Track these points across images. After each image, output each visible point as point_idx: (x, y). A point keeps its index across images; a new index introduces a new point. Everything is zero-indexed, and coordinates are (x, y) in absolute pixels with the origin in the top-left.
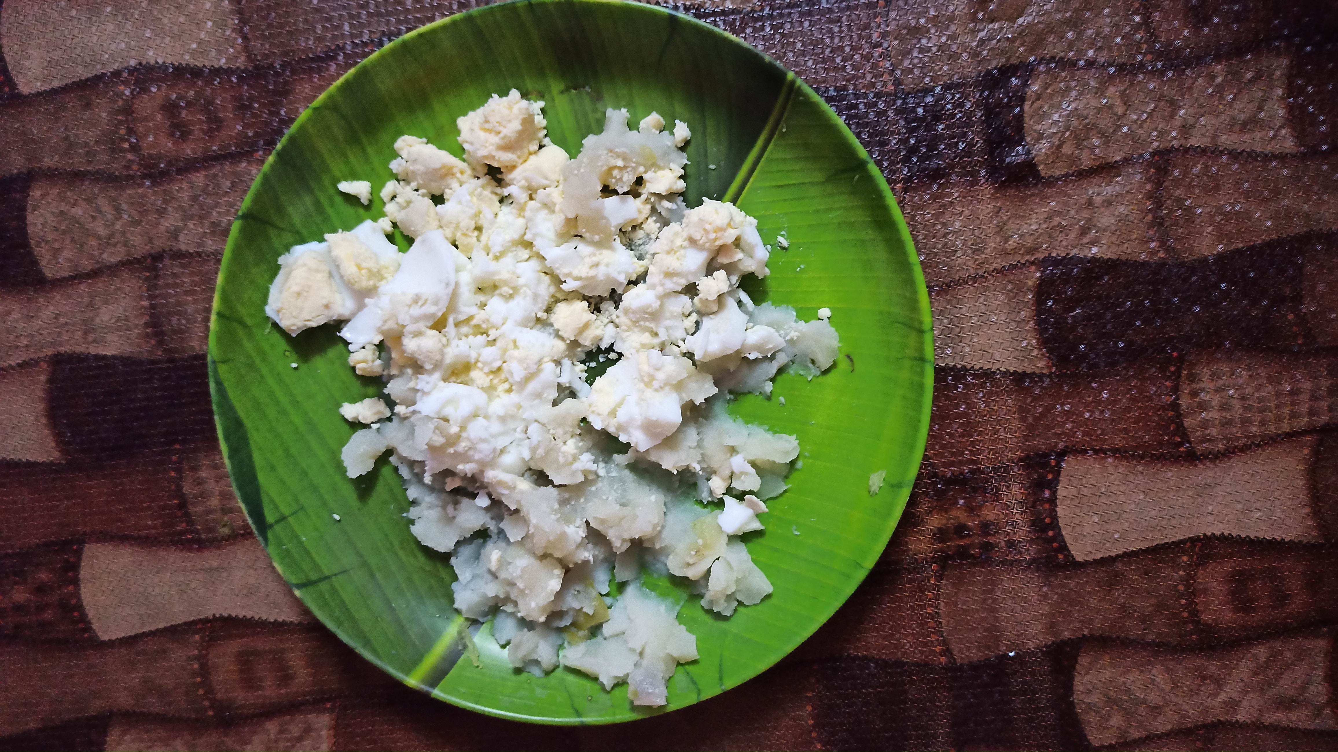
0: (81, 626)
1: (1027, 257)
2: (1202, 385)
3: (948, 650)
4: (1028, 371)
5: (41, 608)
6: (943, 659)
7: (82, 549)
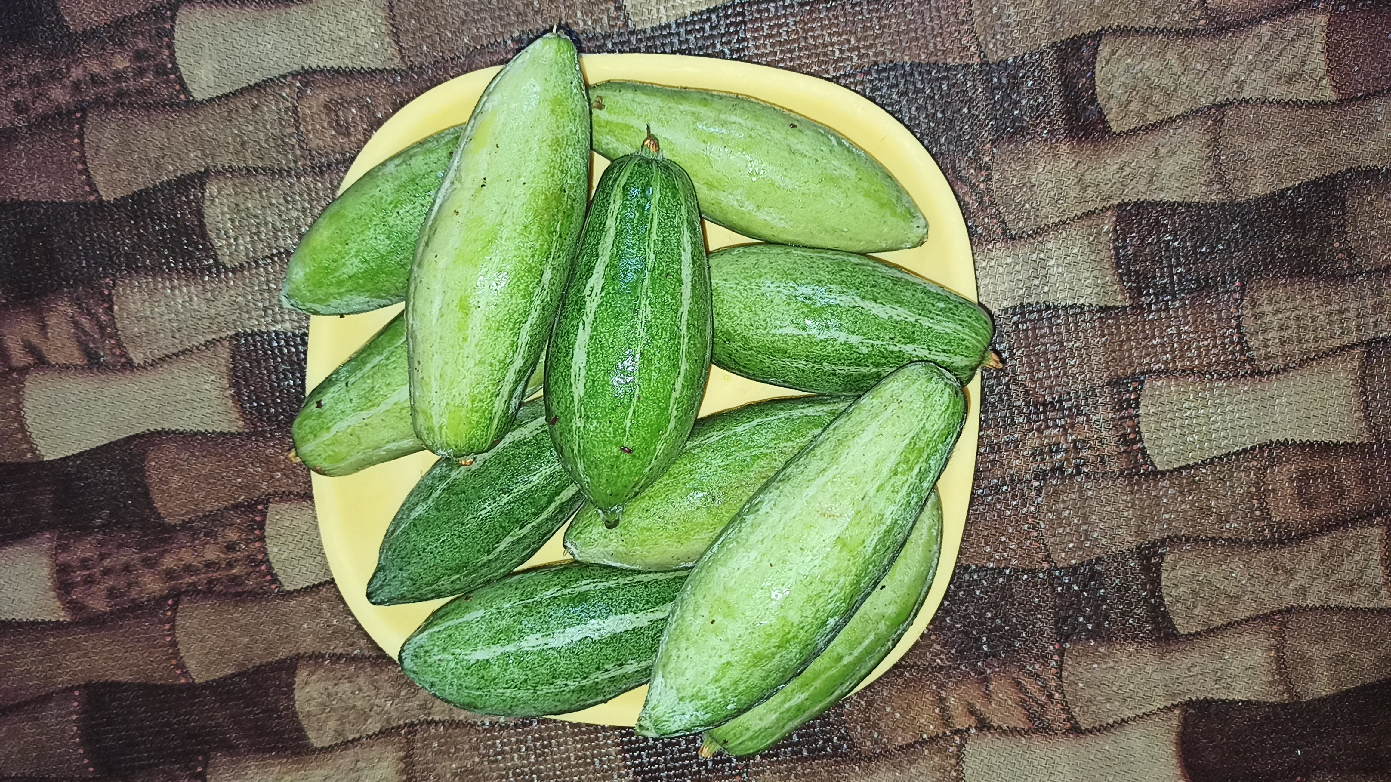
0: (269, 578)
1: (1104, 204)
2: (1261, 309)
3: (1049, 556)
4: (1109, 305)
5: (230, 565)
6: (1046, 565)
7: (267, 508)
